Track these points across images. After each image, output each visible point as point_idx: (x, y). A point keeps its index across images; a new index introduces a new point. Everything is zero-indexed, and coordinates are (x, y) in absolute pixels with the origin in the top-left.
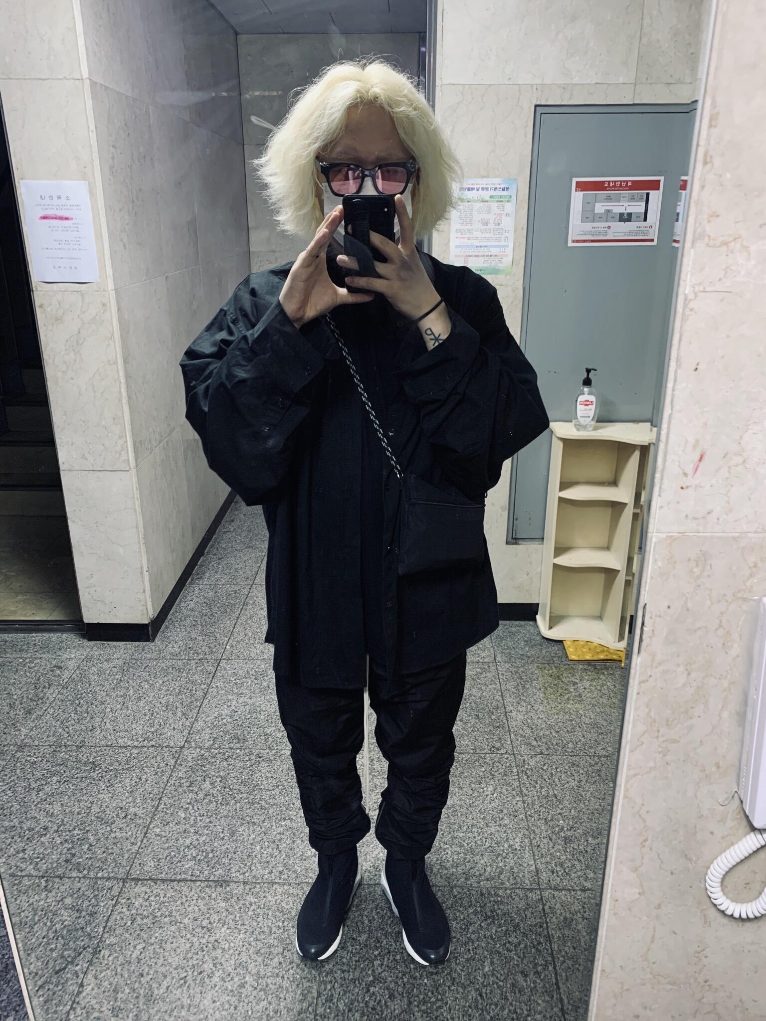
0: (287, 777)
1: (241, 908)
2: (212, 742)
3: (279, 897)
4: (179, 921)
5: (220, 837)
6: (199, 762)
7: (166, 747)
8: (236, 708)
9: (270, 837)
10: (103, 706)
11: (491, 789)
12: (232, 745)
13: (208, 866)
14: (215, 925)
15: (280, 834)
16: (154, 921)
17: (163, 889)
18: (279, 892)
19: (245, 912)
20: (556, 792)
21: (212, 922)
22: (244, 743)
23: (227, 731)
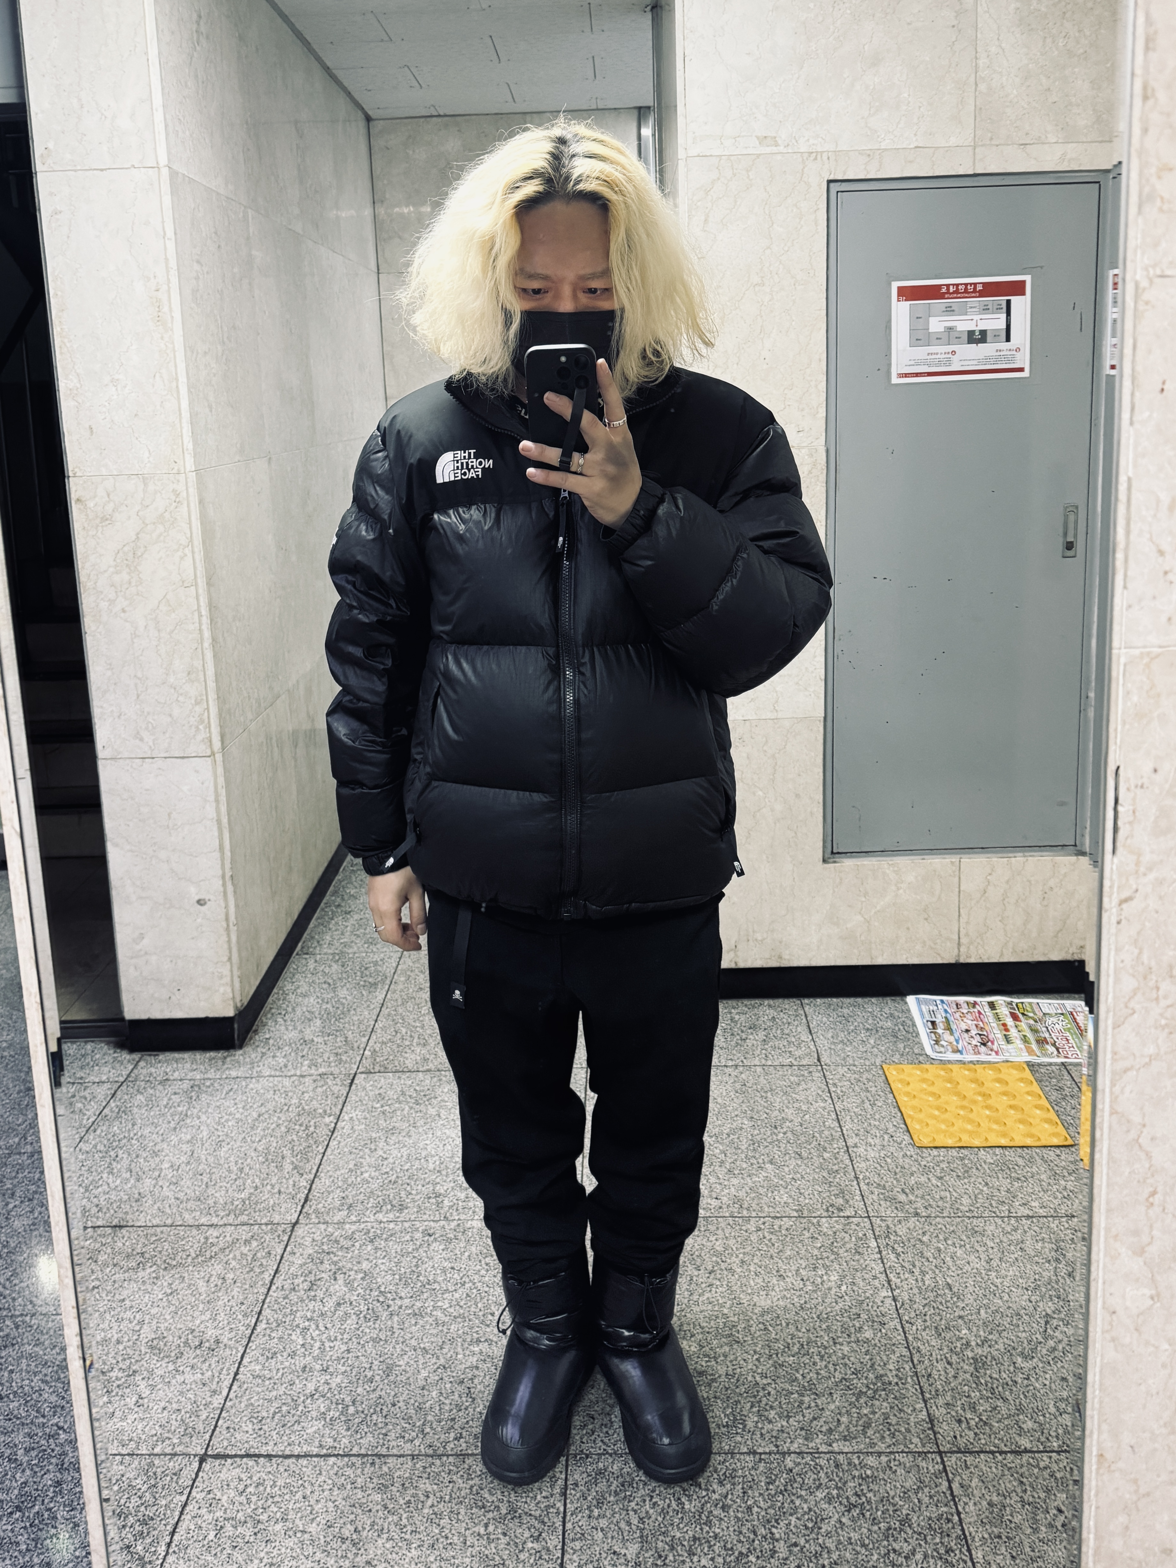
0: (478, 1267)
1: (409, 1502)
2: (346, 1213)
3: (477, 1481)
4: (301, 1529)
5: (366, 1376)
6: (325, 1247)
7: (266, 1224)
8: (385, 1153)
9: (454, 1374)
10: (157, 1159)
11: (834, 1277)
12: (380, 1216)
13: (348, 1429)
14: (365, 1533)
15: (471, 1368)
16: (256, 1530)
17: (270, 1472)
18: (475, 1472)
19: (417, 1509)
20: (948, 1280)
21: (360, 1528)
22: (401, 1211)
23: (372, 1192)
